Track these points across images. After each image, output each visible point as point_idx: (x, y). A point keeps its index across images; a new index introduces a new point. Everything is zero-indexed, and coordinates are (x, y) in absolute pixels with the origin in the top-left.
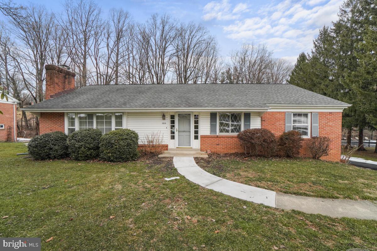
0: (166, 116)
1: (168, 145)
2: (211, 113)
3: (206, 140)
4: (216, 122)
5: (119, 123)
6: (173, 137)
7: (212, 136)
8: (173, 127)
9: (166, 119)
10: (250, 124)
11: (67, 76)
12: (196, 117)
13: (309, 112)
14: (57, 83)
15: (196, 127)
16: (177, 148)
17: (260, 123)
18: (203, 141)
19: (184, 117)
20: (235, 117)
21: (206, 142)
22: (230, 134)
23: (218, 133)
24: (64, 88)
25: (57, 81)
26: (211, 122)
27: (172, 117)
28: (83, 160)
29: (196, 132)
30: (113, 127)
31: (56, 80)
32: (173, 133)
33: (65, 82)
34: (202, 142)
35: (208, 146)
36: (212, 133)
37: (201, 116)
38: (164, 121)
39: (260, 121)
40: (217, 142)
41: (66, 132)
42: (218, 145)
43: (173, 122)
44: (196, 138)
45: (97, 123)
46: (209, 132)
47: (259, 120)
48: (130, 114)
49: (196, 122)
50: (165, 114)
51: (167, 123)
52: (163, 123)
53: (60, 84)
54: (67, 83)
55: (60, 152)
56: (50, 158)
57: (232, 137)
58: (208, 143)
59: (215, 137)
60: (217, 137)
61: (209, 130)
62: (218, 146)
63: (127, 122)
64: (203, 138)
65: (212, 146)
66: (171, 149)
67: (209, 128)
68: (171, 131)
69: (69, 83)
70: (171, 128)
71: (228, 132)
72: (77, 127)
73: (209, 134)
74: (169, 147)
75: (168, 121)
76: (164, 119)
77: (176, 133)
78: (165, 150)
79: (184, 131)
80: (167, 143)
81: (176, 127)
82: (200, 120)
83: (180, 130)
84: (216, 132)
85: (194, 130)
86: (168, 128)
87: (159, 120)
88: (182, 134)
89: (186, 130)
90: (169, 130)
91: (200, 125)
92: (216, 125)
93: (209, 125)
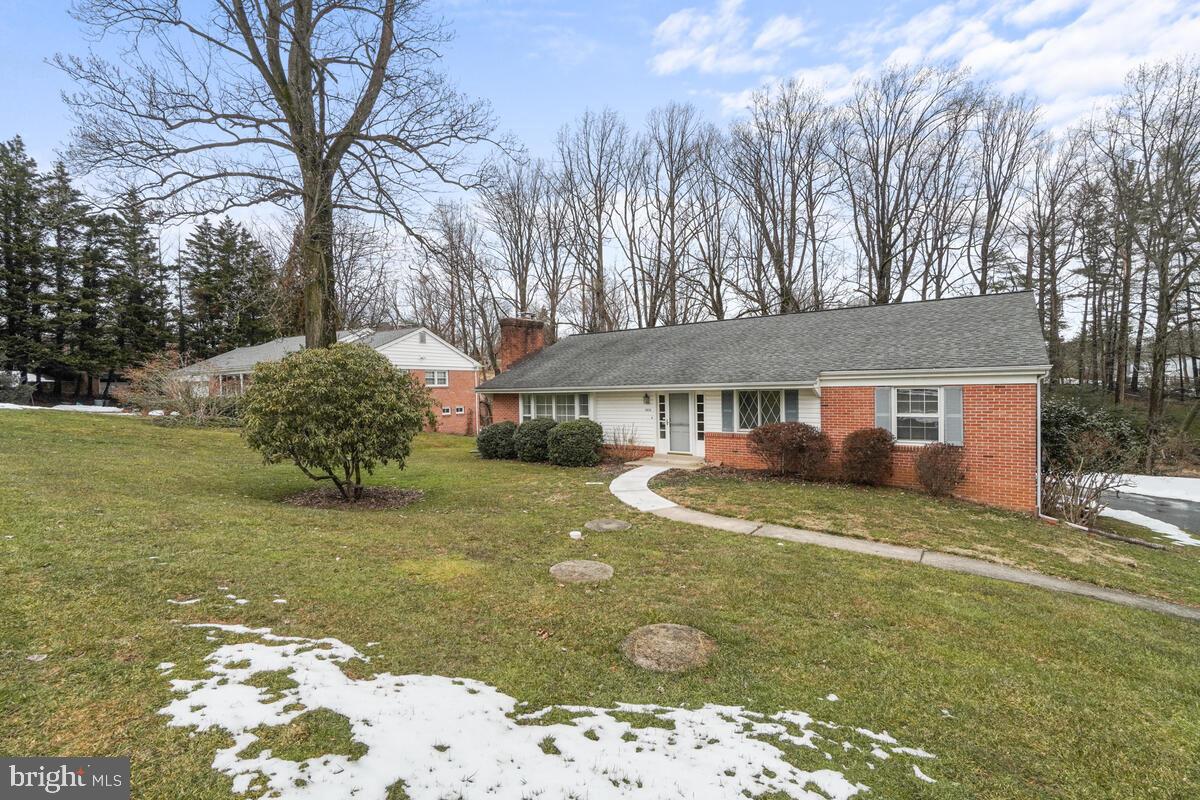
0: (651, 399)
1: (654, 448)
2: (722, 393)
3: (715, 441)
4: (732, 408)
5: (585, 410)
6: (663, 435)
7: (724, 435)
8: (662, 416)
9: (651, 402)
10: (797, 413)
12: (700, 398)
13: (940, 386)
14: (515, 346)
15: (701, 417)
16: (669, 453)
17: (819, 411)
18: (710, 443)
19: (680, 398)
20: (771, 397)
21: (714, 445)
23: (736, 429)
24: (525, 351)
25: (516, 342)
26: (723, 408)
27: (662, 399)
28: (530, 461)
29: (701, 427)
30: (577, 416)
31: (514, 341)
32: (662, 426)
34: (708, 445)
35: (718, 453)
36: (724, 429)
37: (708, 399)
38: (647, 406)
39: (819, 406)
40: (733, 447)
41: (521, 421)
42: (735, 452)
43: (662, 408)
44: (701, 436)
45: (558, 408)
46: (721, 427)
47: (816, 405)
48: (600, 395)
49: (700, 408)
50: (649, 395)
51: (652, 410)
52: (647, 410)
54: (529, 341)
55: (508, 450)
56: (497, 457)
58: (718, 448)
59: (729, 438)
60: (733, 436)
61: (721, 423)
62: (735, 455)
63: (595, 408)
64: (709, 437)
65: (724, 453)
66: (661, 456)
67: (721, 419)
68: (661, 423)
70: (661, 419)
72: (533, 415)
73: (720, 431)
74: (657, 451)
75: (654, 405)
76: (648, 403)
77: (667, 427)
78: (648, 456)
79: (681, 425)
80: (652, 445)
81: (667, 417)
82: (707, 404)
83: (674, 422)
84: (732, 428)
85: (697, 422)
86: (654, 418)
87: (640, 404)
88: (675, 428)
89: (684, 422)
90: (656, 422)
91: (706, 413)
92: (732, 413)
93: (721, 415)
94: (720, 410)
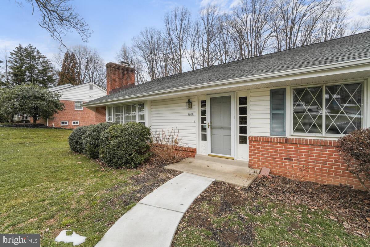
0: (193, 103)
1: (196, 149)
2: (271, 91)
3: (262, 146)
5: (142, 116)
6: (204, 138)
7: (274, 139)
8: (204, 120)
9: (193, 107)
11: (126, 72)
12: (243, 101)
14: (114, 80)
15: (243, 120)
16: (209, 155)
18: (254, 147)
19: (221, 102)
21: (261, 151)
22: (323, 136)
23: (289, 132)
24: (122, 84)
25: (115, 78)
26: (272, 109)
27: (203, 103)
29: (243, 130)
30: (137, 121)
32: (204, 129)
33: (123, 78)
34: (252, 150)
35: (265, 159)
36: (273, 133)
37: (251, 99)
38: (190, 111)
40: (287, 154)
42: (289, 159)
43: (204, 113)
44: (243, 140)
46: (269, 130)
49: (243, 111)
50: (192, 100)
51: (194, 114)
52: (190, 115)
53: (118, 80)
54: (125, 78)
57: (329, 145)
58: (265, 154)
59: (280, 143)
60: (287, 141)
61: (269, 126)
62: (288, 162)
64: (254, 142)
65: (274, 161)
66: (202, 158)
67: (269, 121)
68: (202, 126)
69: (128, 78)
70: (203, 123)
71: (320, 132)
72: (113, 121)
73: (268, 135)
74: (198, 152)
75: (196, 110)
76: (190, 108)
77: (208, 130)
78: (190, 156)
79: (222, 128)
80: (194, 146)
81: (208, 120)
82: (251, 107)
83: (215, 125)
84: (283, 131)
85: (239, 125)
86: (196, 121)
87: (183, 109)
88: (216, 132)
89: (225, 125)
90: (197, 125)
91: (250, 115)
92: (284, 115)
93: (269, 116)
94: (269, 112)
